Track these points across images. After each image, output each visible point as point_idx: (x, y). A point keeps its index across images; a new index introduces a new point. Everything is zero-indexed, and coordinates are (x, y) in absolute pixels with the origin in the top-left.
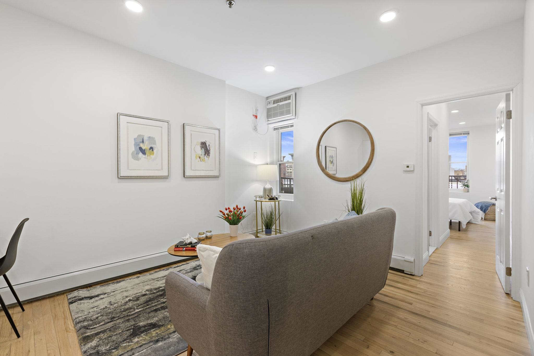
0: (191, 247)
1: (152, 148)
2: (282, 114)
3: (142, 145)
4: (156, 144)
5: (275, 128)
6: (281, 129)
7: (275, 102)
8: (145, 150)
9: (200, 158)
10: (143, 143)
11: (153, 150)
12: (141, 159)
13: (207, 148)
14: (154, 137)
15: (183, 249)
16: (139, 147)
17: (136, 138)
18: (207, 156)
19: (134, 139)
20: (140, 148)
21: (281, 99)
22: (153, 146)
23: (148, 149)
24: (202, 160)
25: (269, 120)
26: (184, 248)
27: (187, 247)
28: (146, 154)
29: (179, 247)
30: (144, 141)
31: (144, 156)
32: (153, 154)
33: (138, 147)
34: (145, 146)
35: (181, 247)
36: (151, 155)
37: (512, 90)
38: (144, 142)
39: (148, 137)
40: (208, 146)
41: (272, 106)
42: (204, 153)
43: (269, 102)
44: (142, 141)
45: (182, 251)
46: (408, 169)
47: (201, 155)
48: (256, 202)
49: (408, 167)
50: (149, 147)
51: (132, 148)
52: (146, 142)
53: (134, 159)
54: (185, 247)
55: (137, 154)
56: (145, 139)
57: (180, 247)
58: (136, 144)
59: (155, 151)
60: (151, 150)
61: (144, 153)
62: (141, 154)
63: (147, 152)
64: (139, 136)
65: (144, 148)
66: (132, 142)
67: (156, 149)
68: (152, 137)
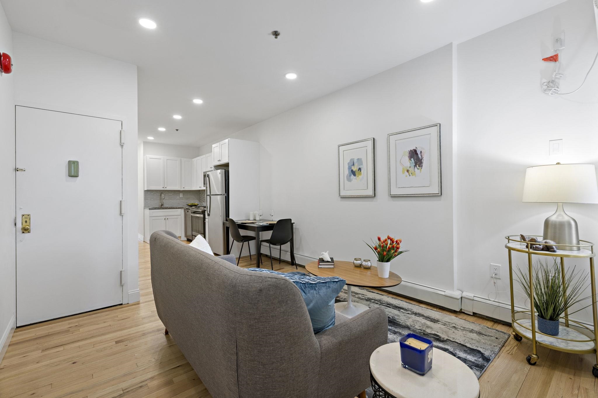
4: (363, 165)
8: (355, 172)
9: (408, 171)
11: (360, 171)
12: (353, 180)
13: (419, 157)
16: (352, 169)
17: (349, 162)
18: (418, 167)
20: (352, 171)
22: (361, 167)
23: (357, 170)
24: (412, 174)
31: (354, 177)
32: (361, 174)
33: (350, 170)
34: (355, 169)
36: (359, 176)
39: (357, 159)
40: (419, 153)
42: (414, 164)
47: (410, 167)
48: (509, 251)
51: (347, 172)
52: (356, 164)
53: (348, 181)
55: (350, 176)
56: (355, 161)
58: (350, 168)
59: (362, 171)
60: (360, 170)
61: (355, 175)
62: (352, 175)
63: (357, 173)
64: (351, 160)
65: (354, 170)
66: (347, 167)
67: (363, 169)
68: (360, 158)
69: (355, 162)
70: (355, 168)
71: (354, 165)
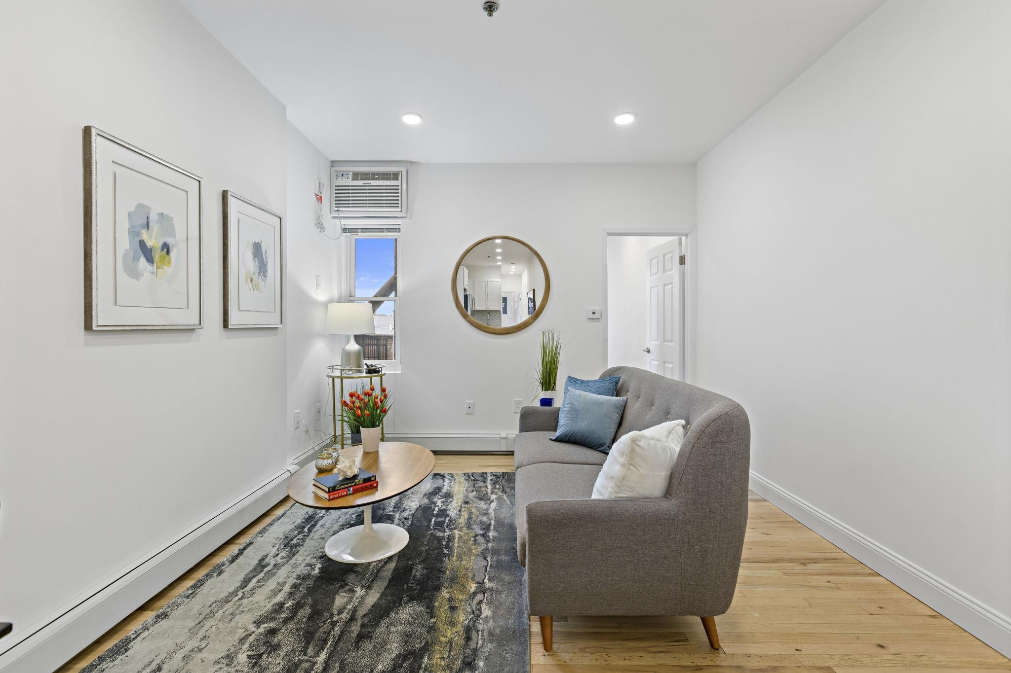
0: (364, 483)
1: (166, 248)
2: (377, 204)
3: (145, 235)
4: (174, 237)
5: (346, 227)
6: (361, 232)
7: (356, 176)
8: (151, 249)
9: (252, 280)
10: (148, 229)
11: (168, 253)
12: (143, 274)
13: (263, 259)
14: (170, 216)
15: (349, 491)
16: (140, 239)
17: (132, 212)
18: (262, 277)
19: (129, 214)
20: (142, 244)
21: (377, 174)
22: (170, 241)
23: (158, 247)
24: (256, 286)
25: (340, 209)
26: (351, 489)
27: (355, 485)
28: (155, 261)
29: (338, 490)
30: (150, 224)
31: (149, 267)
32: (169, 262)
33: (137, 240)
34: (153, 241)
35: (341, 487)
36: (164, 267)
37: (687, 235)
38: (150, 228)
39: (158, 214)
40: (264, 253)
41: (349, 182)
42: (259, 271)
43: (341, 173)
44: (145, 223)
45: (346, 495)
46: (594, 316)
47: (254, 274)
48: (333, 379)
49: (594, 313)
50: (160, 244)
51: (125, 243)
52: (155, 227)
53: (129, 275)
54: (350, 487)
55: (136, 259)
56: (153, 217)
57: (340, 489)
58: (133, 232)
59: (172, 254)
60: (165, 250)
61: (150, 260)
62: (143, 259)
63: (157, 256)
64: (140, 206)
65: (149, 243)
66: (124, 225)
67: (175, 249)
68: (167, 215)
69: (151, 219)
70: (150, 238)
71: (148, 226)
